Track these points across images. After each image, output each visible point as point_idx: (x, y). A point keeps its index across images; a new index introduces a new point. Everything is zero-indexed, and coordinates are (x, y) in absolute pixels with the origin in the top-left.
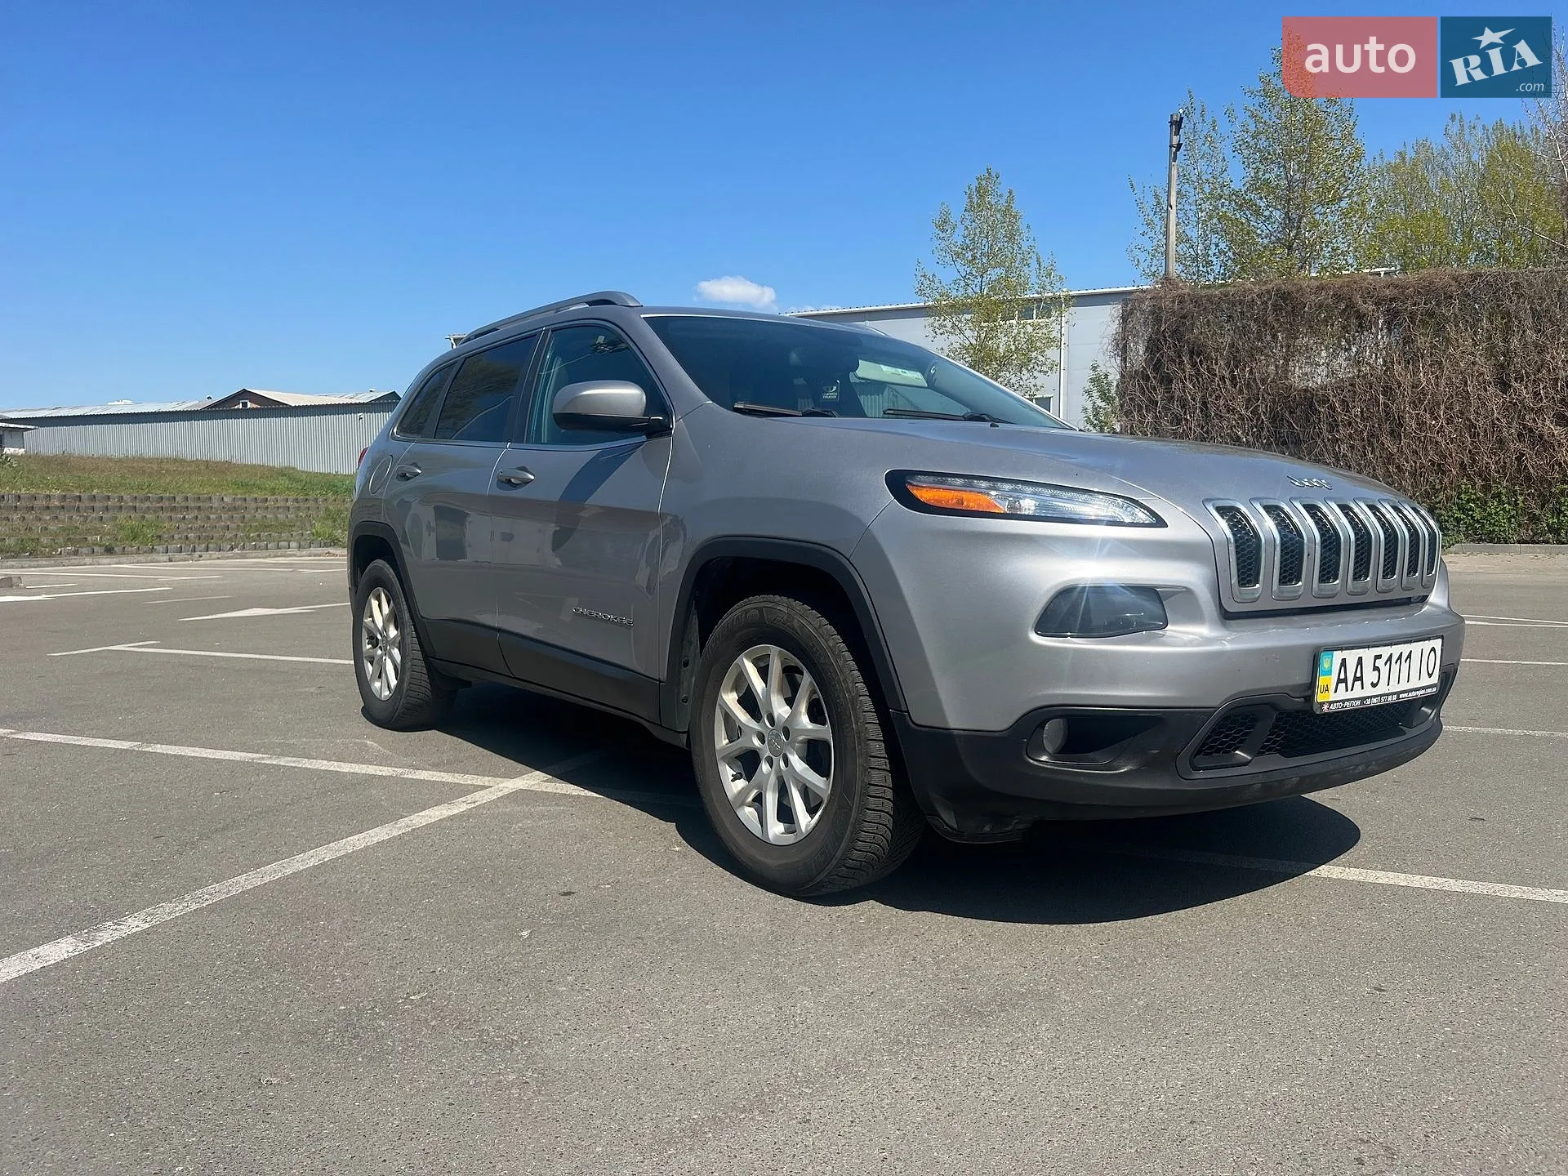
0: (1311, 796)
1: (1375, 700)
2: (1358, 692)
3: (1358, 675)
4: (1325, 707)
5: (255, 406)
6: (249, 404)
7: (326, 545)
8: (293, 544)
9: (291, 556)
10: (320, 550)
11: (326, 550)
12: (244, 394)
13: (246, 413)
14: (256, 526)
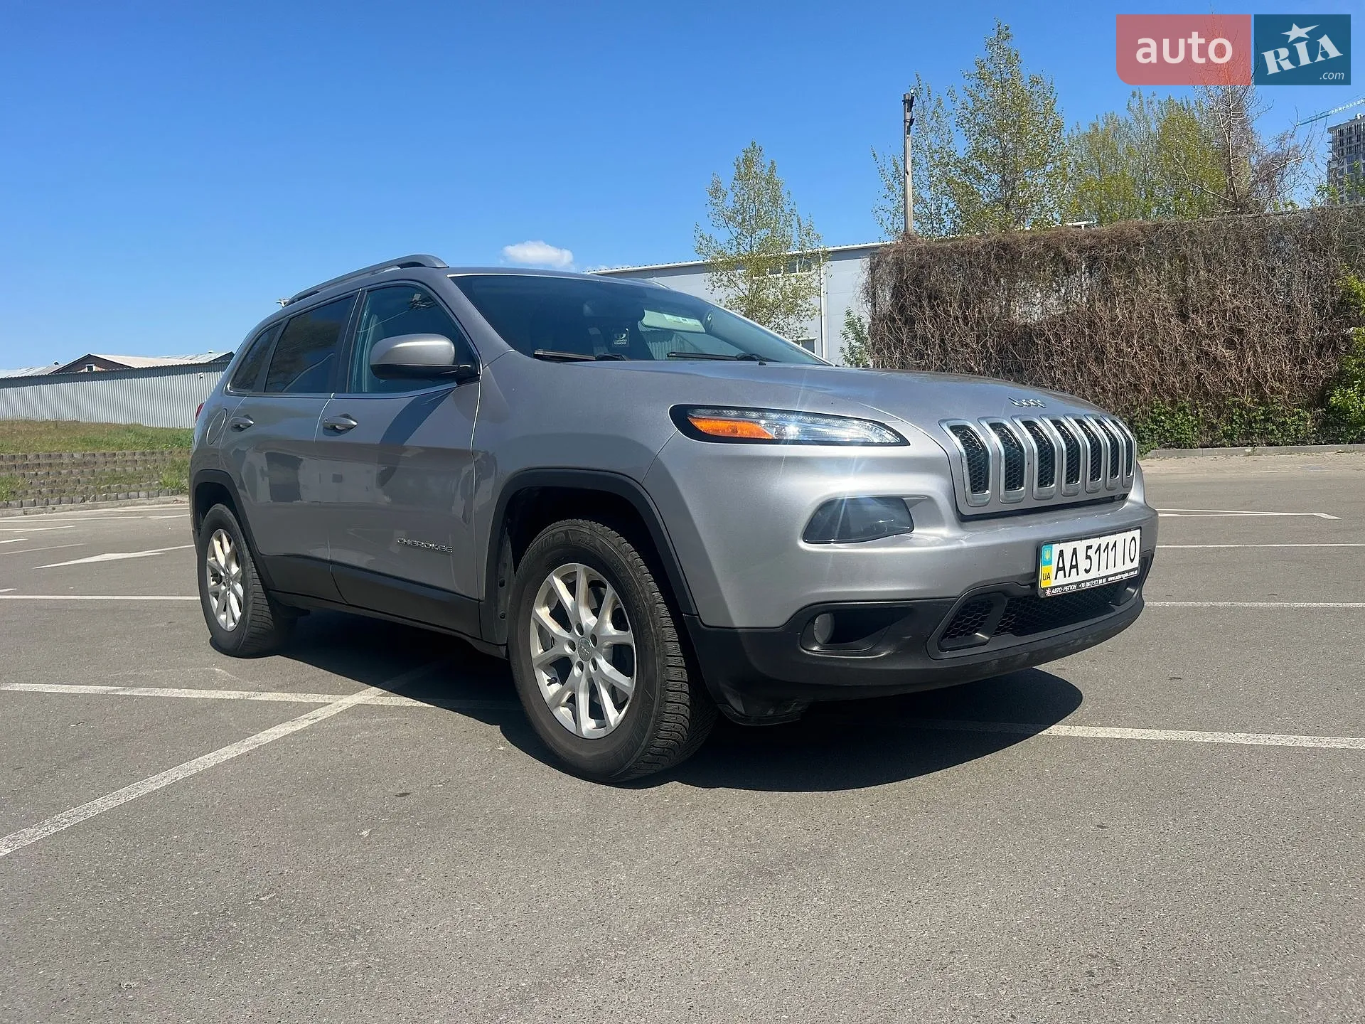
0: (1042, 667)
1: (1088, 584)
2: (1074, 578)
3: (1074, 563)
4: (1048, 592)
5: (100, 369)
6: (94, 367)
7: (173, 493)
8: (142, 494)
9: (140, 504)
10: (168, 498)
11: (174, 498)
12: (89, 359)
13: (92, 376)
14: (106, 479)
